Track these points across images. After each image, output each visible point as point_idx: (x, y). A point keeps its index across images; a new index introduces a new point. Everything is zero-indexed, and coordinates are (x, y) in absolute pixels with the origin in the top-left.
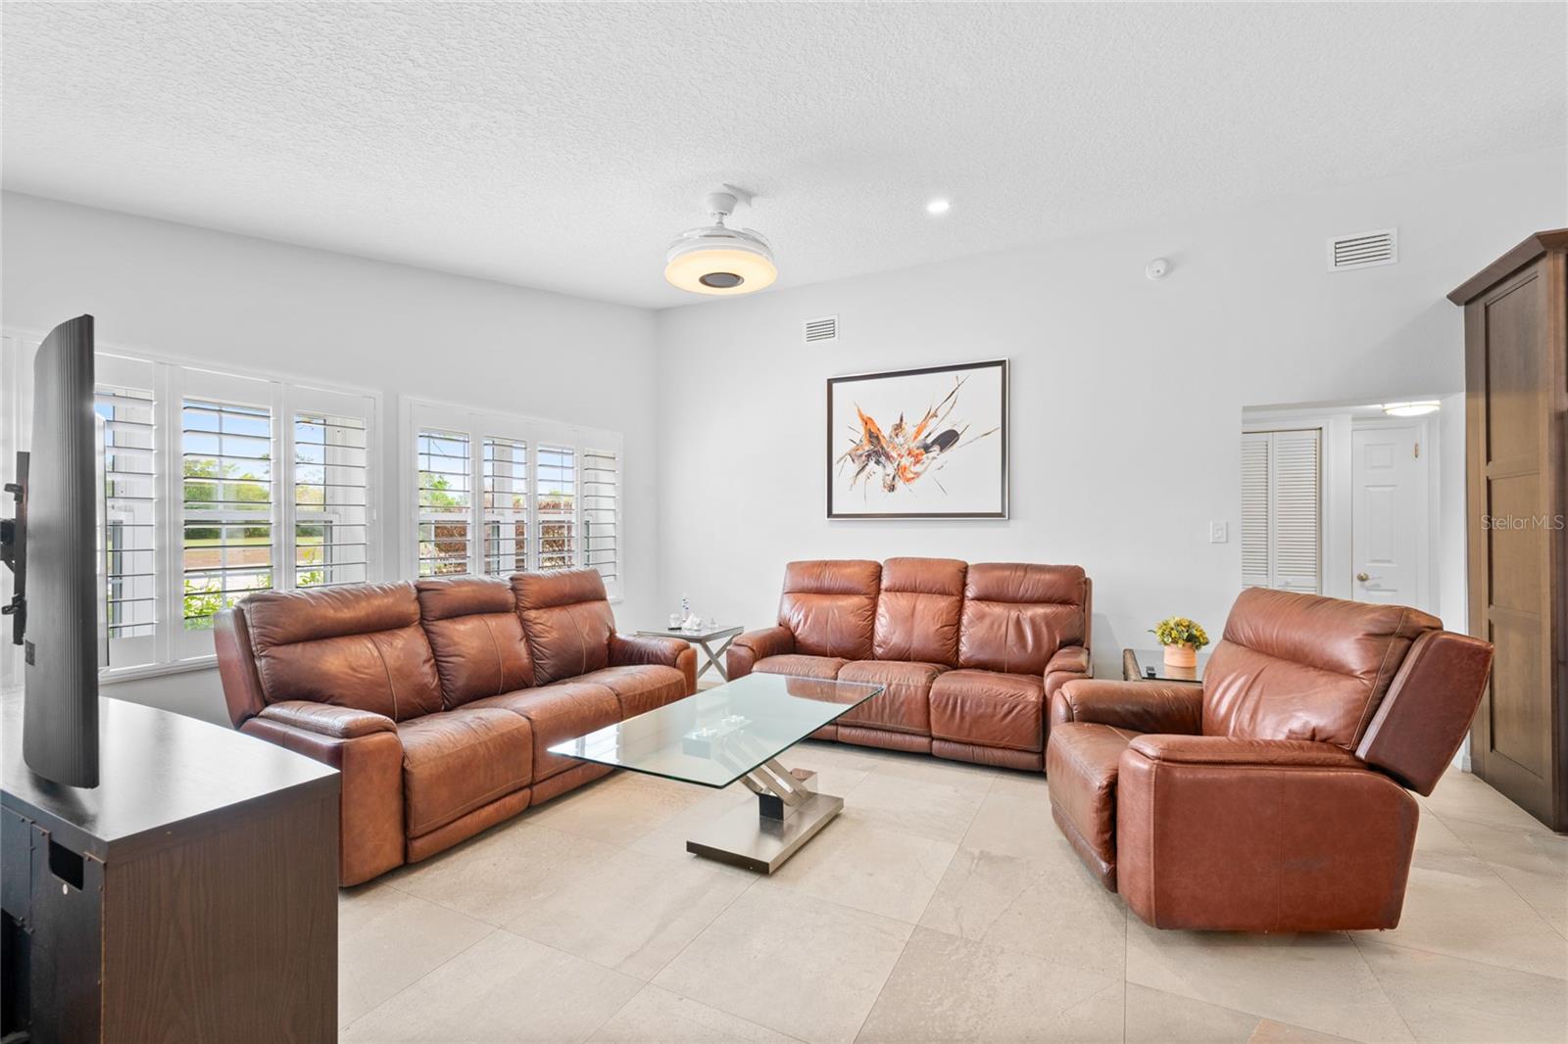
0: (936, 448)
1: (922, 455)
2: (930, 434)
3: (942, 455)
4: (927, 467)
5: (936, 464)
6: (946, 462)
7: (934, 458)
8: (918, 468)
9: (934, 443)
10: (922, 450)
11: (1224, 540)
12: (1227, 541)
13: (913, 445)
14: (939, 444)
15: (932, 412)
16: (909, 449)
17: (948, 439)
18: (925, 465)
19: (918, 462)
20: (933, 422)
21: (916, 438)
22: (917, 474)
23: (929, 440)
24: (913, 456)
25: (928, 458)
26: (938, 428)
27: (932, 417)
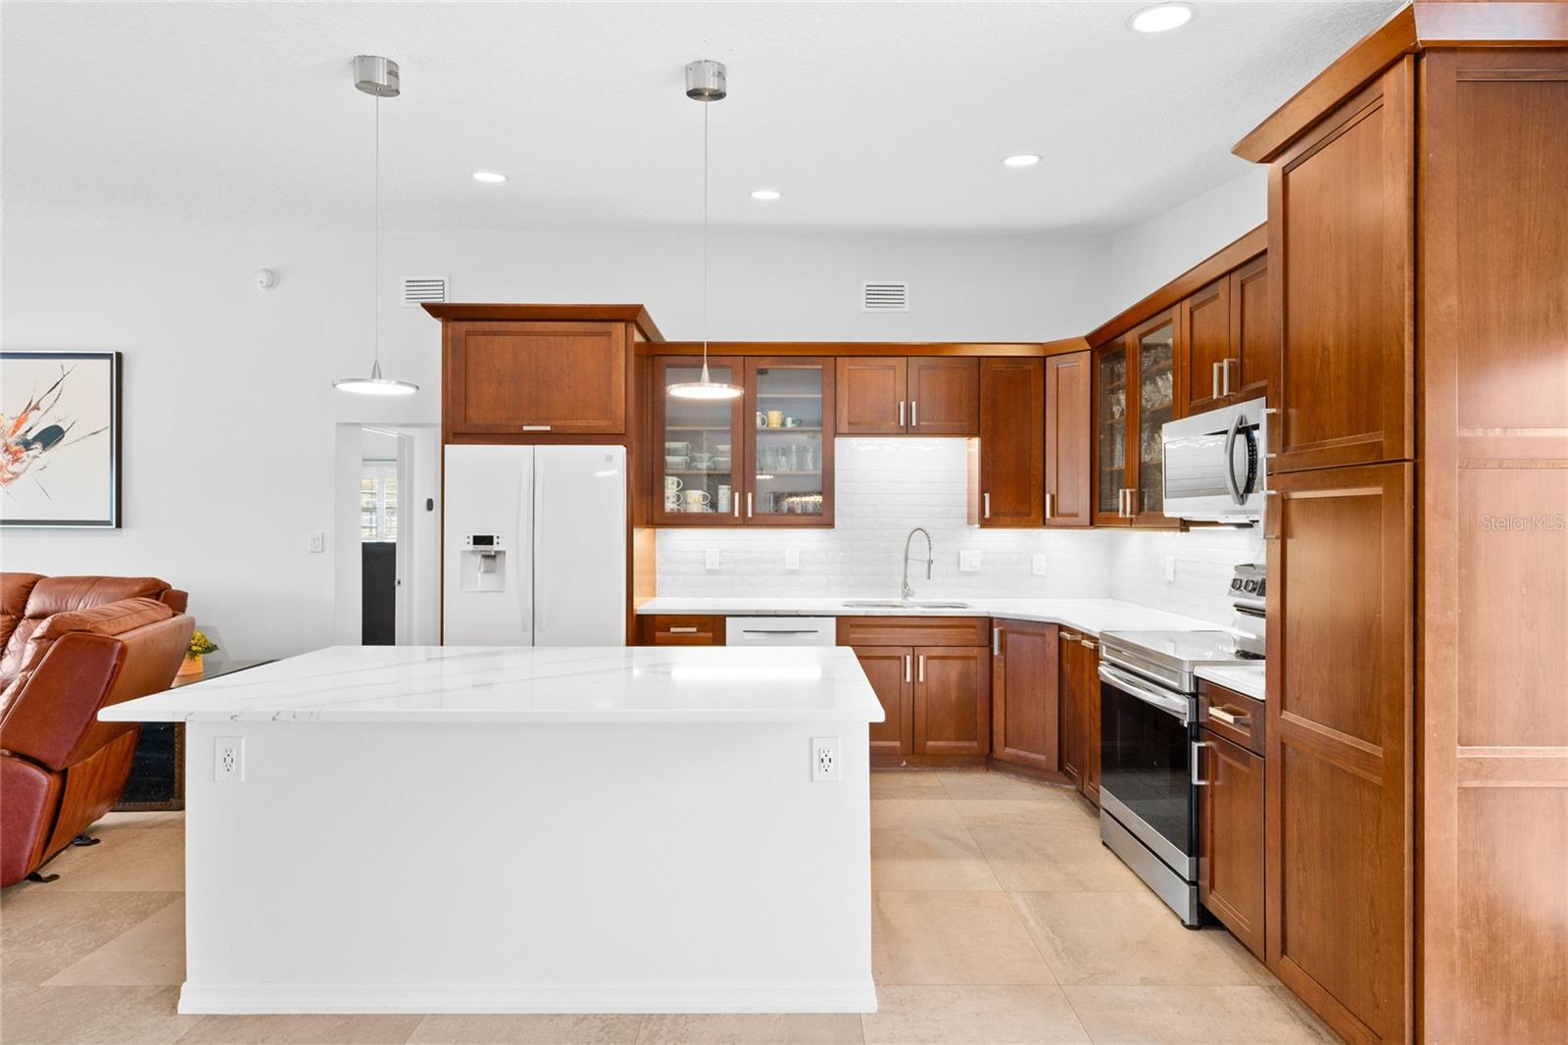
0: (38, 446)
1: (21, 452)
2: (31, 429)
3: (45, 454)
4: (26, 468)
5: (37, 464)
6: (49, 462)
7: (35, 457)
8: (17, 467)
9: (36, 439)
10: (22, 446)
11: (320, 550)
12: (323, 551)
13: (11, 440)
14: (41, 441)
15: (33, 404)
16: (6, 444)
17: (51, 436)
18: (25, 465)
19: (17, 460)
20: (34, 416)
21: (14, 432)
22: (16, 475)
23: (30, 436)
24: (10, 453)
25: (28, 456)
26: (39, 423)
27: (33, 409)
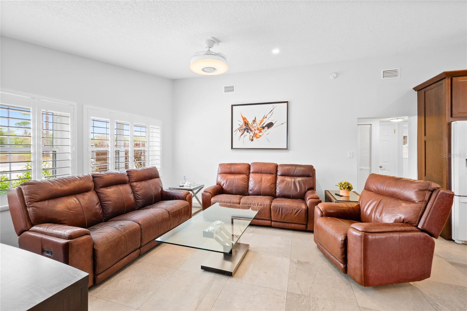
0: (266, 128)
1: (262, 130)
2: (264, 123)
3: (268, 130)
4: (263, 134)
5: (266, 133)
6: (269, 132)
7: (266, 131)
8: (260, 134)
9: (265, 126)
10: (262, 128)
11: (352, 157)
12: (353, 157)
13: (259, 127)
14: (267, 127)
15: (265, 116)
16: (258, 128)
17: (270, 125)
18: (263, 133)
19: (261, 132)
20: (265, 120)
21: (260, 124)
22: (260, 136)
23: (264, 125)
24: (259, 130)
25: (264, 131)
26: (267, 122)
27: (265, 118)
